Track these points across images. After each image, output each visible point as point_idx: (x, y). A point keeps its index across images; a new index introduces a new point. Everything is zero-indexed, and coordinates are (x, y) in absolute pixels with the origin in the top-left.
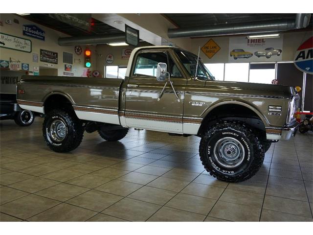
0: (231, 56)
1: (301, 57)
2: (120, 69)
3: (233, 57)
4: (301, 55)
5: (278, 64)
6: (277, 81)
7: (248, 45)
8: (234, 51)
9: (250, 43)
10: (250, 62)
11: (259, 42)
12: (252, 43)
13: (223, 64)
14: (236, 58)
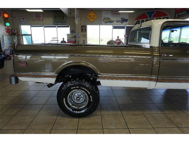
0: (103, 21)
1: (138, 23)
2: (32, 28)
3: (104, 22)
4: (138, 22)
5: (126, 27)
6: (127, 36)
7: (112, 16)
8: (105, 18)
9: (113, 15)
10: (113, 25)
11: (117, 14)
12: (114, 15)
13: (99, 26)
14: (106, 23)
